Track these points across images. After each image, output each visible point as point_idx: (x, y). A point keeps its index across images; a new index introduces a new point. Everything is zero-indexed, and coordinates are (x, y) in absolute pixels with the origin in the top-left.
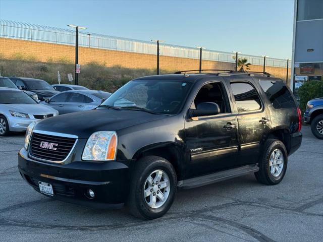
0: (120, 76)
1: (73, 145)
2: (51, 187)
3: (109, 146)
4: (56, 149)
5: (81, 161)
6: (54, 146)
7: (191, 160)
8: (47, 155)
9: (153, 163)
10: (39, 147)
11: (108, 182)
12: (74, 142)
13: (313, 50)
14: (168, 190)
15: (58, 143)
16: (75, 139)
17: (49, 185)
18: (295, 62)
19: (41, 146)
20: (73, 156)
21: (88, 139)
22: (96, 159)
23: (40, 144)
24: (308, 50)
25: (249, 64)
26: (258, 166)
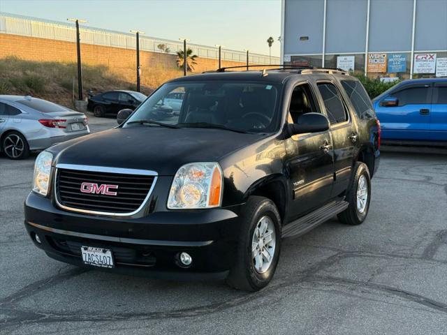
0: (20, 74)
1: (150, 187)
2: (109, 254)
3: (212, 185)
4: (116, 194)
5: (167, 210)
6: (110, 190)
7: (294, 198)
8: (96, 203)
9: (261, 206)
10: (79, 191)
11: (210, 242)
12: (152, 181)
13: (307, 38)
14: (273, 245)
15: (120, 185)
16: (153, 177)
17: (104, 252)
18: (284, 54)
19: (82, 189)
20: (152, 203)
21: (174, 176)
22: (187, 206)
23: (80, 186)
24: (301, 38)
25: (195, 56)
26: (345, 200)
